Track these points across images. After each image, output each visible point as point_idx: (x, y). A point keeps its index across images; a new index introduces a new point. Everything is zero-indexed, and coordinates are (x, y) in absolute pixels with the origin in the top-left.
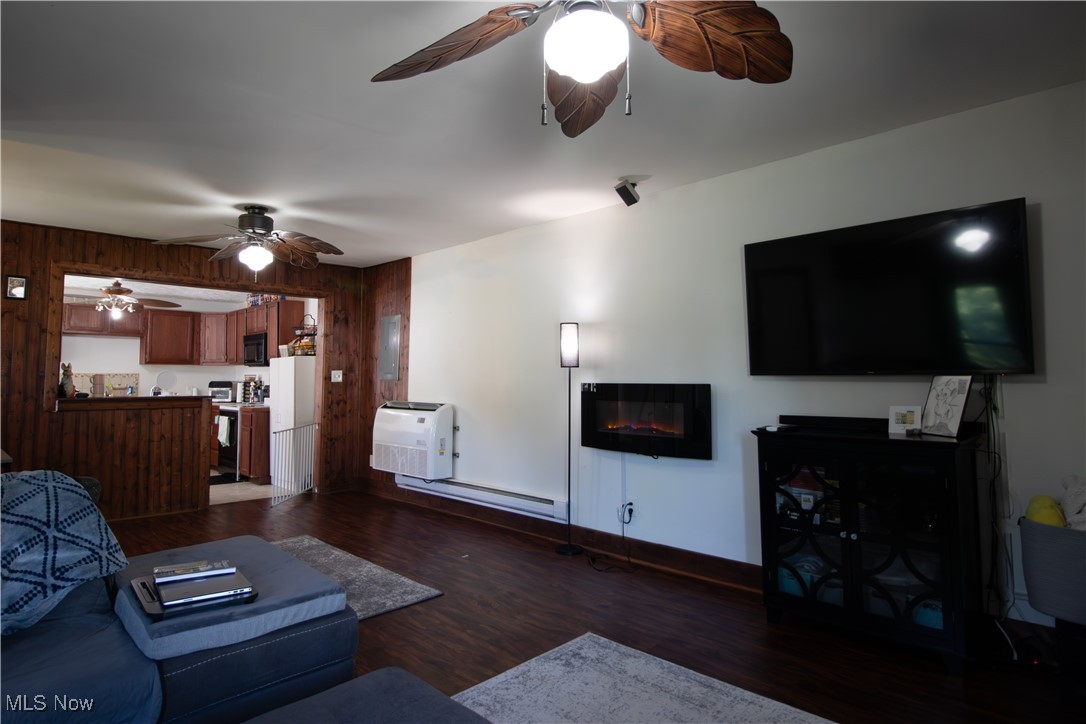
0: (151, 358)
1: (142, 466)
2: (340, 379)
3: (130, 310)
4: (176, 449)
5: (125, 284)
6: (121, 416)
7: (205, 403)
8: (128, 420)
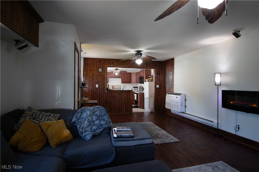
0: (123, 82)
1: (121, 104)
2: (158, 87)
3: (119, 73)
4: (126, 101)
5: (118, 68)
6: (117, 94)
7: (131, 92)
8: (118, 95)
